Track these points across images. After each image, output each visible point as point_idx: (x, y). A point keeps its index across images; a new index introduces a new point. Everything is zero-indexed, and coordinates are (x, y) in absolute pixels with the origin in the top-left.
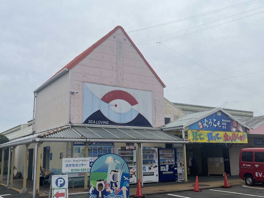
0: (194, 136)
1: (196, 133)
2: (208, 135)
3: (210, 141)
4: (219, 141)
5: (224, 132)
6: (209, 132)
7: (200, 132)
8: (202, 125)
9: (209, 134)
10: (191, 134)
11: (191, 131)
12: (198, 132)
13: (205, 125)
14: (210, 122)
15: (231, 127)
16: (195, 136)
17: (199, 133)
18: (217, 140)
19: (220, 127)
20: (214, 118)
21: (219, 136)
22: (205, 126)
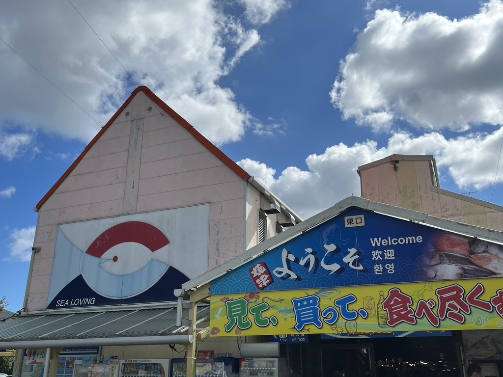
0: (231, 316)
1: (243, 306)
2: (297, 307)
3: (307, 328)
4: (356, 326)
5: (386, 289)
6: (300, 294)
7: (261, 298)
8: (268, 272)
9: (301, 301)
10: (221, 309)
11: (221, 300)
12: (251, 300)
13: (280, 273)
14: (306, 259)
15: (427, 261)
16: (236, 315)
17: (253, 303)
18: (342, 321)
19: (361, 268)
20: (326, 240)
21: (354, 307)
22: (280, 276)
